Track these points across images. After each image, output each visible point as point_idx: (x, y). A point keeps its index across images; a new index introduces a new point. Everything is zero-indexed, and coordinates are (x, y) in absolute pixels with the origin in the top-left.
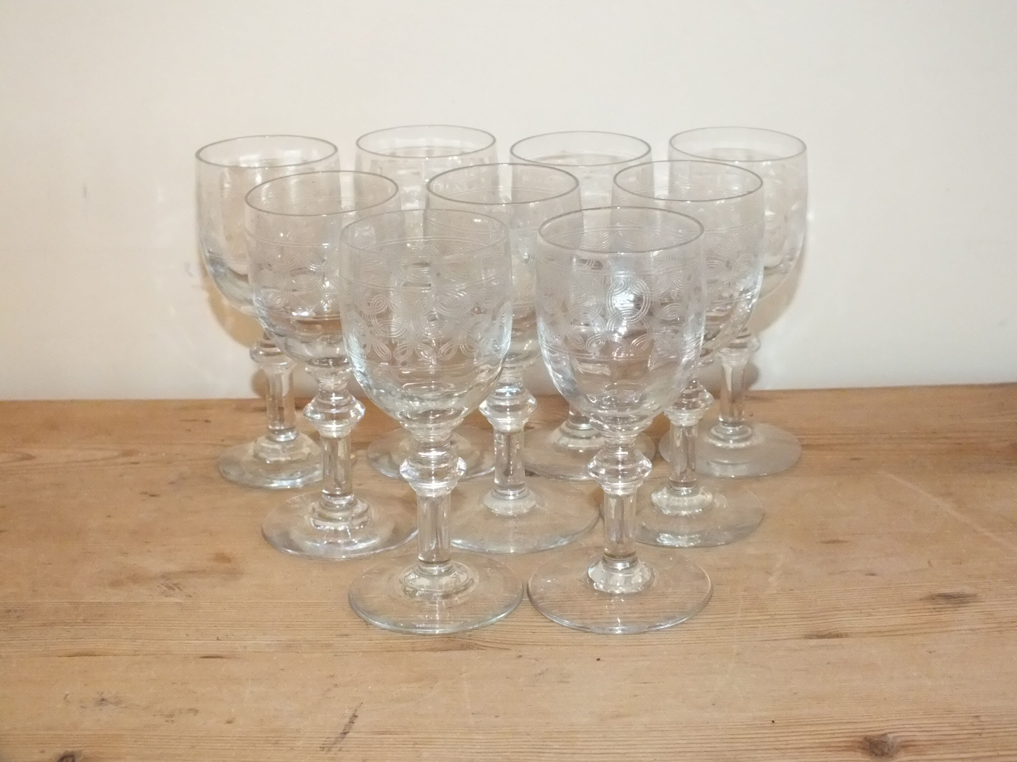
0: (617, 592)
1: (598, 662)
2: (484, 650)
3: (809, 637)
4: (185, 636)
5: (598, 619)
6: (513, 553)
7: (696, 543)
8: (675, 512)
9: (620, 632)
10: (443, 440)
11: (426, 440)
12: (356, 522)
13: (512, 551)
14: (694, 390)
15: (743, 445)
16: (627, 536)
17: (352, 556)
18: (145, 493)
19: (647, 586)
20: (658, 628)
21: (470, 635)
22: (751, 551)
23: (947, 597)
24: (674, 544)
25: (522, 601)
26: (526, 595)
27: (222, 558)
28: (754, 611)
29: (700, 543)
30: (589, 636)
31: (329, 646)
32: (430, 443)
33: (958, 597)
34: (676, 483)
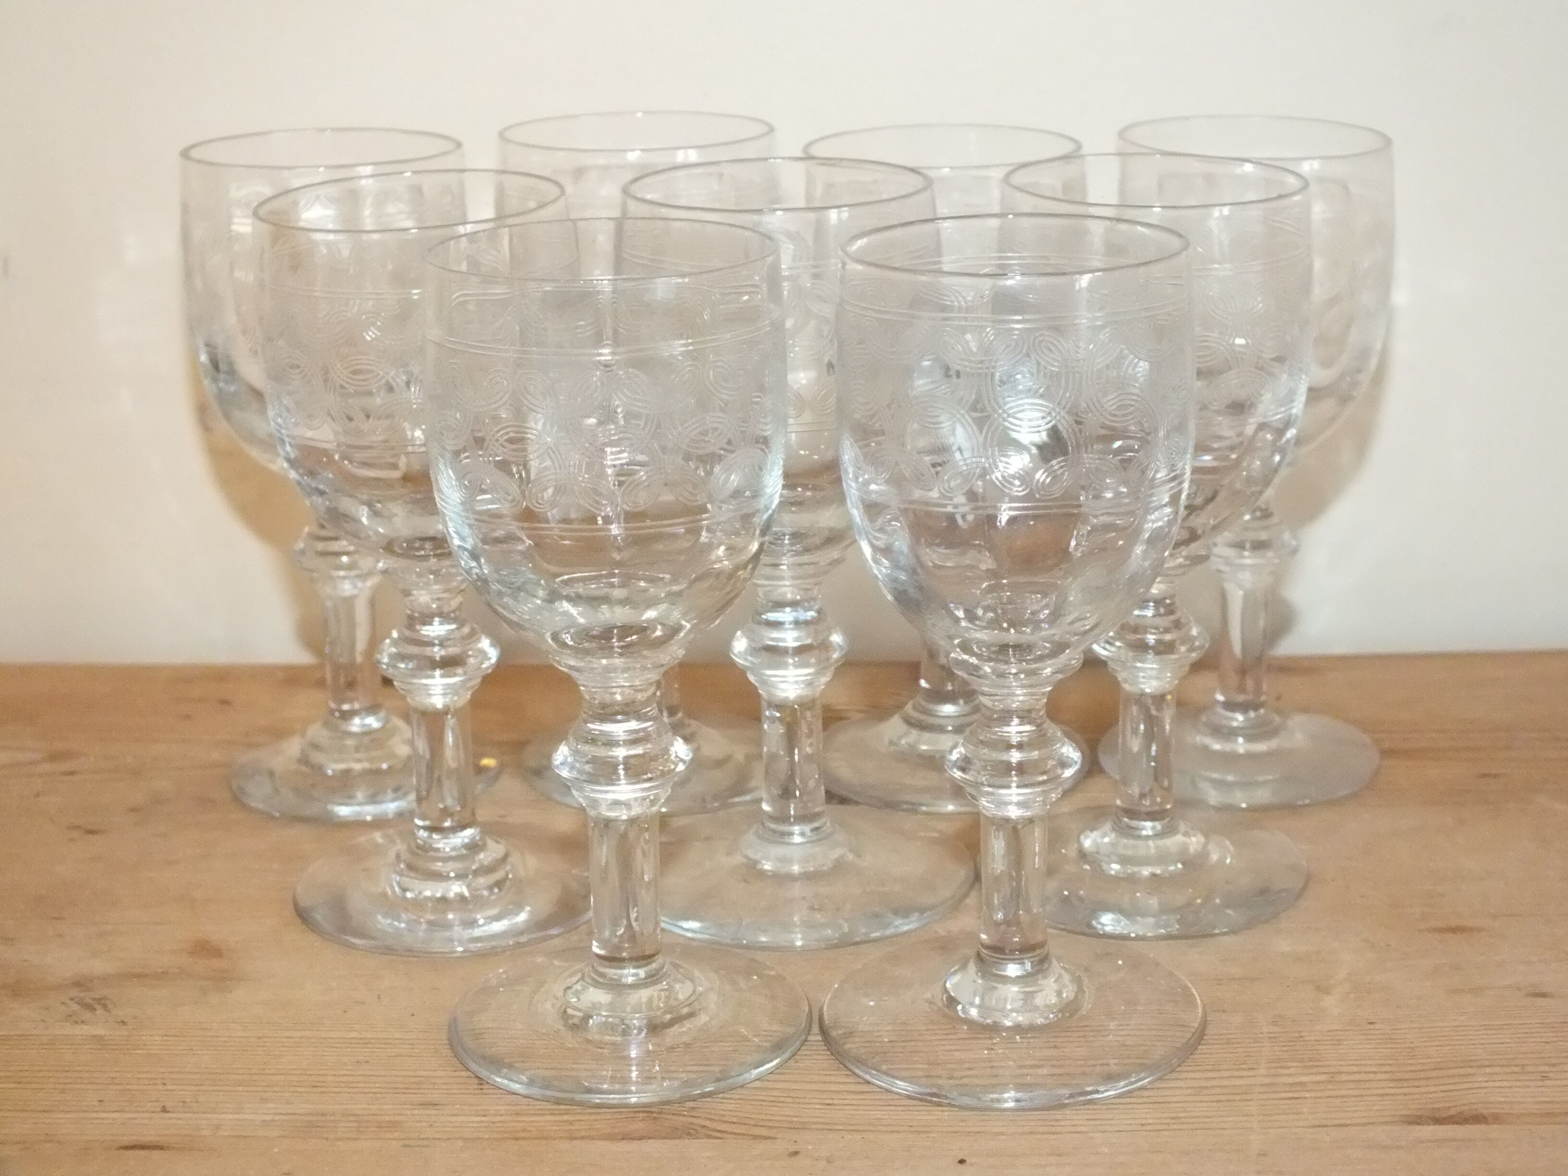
0: (1008, 1023)
1: (960, 1166)
2: (720, 1138)
3: (1416, 1120)
4: (96, 1103)
5: (962, 1078)
6: (802, 947)
7: (1169, 930)
8: (1130, 869)
9: (1011, 1104)
10: (640, 696)
11: (607, 698)
12: (482, 881)
13: (799, 943)
15: (1261, 747)
16: (1028, 910)
17: (472, 946)
18: (77, 827)
19: (1069, 1009)
20: (1089, 1097)
21: (693, 1109)
22: (1283, 945)
24: (1126, 932)
25: (806, 1040)
26: (816, 1029)
27: (205, 949)
28: (1293, 1064)
29: (1177, 930)
30: (945, 1114)
31: (393, 1125)
32: (614, 704)
34: (1133, 813)
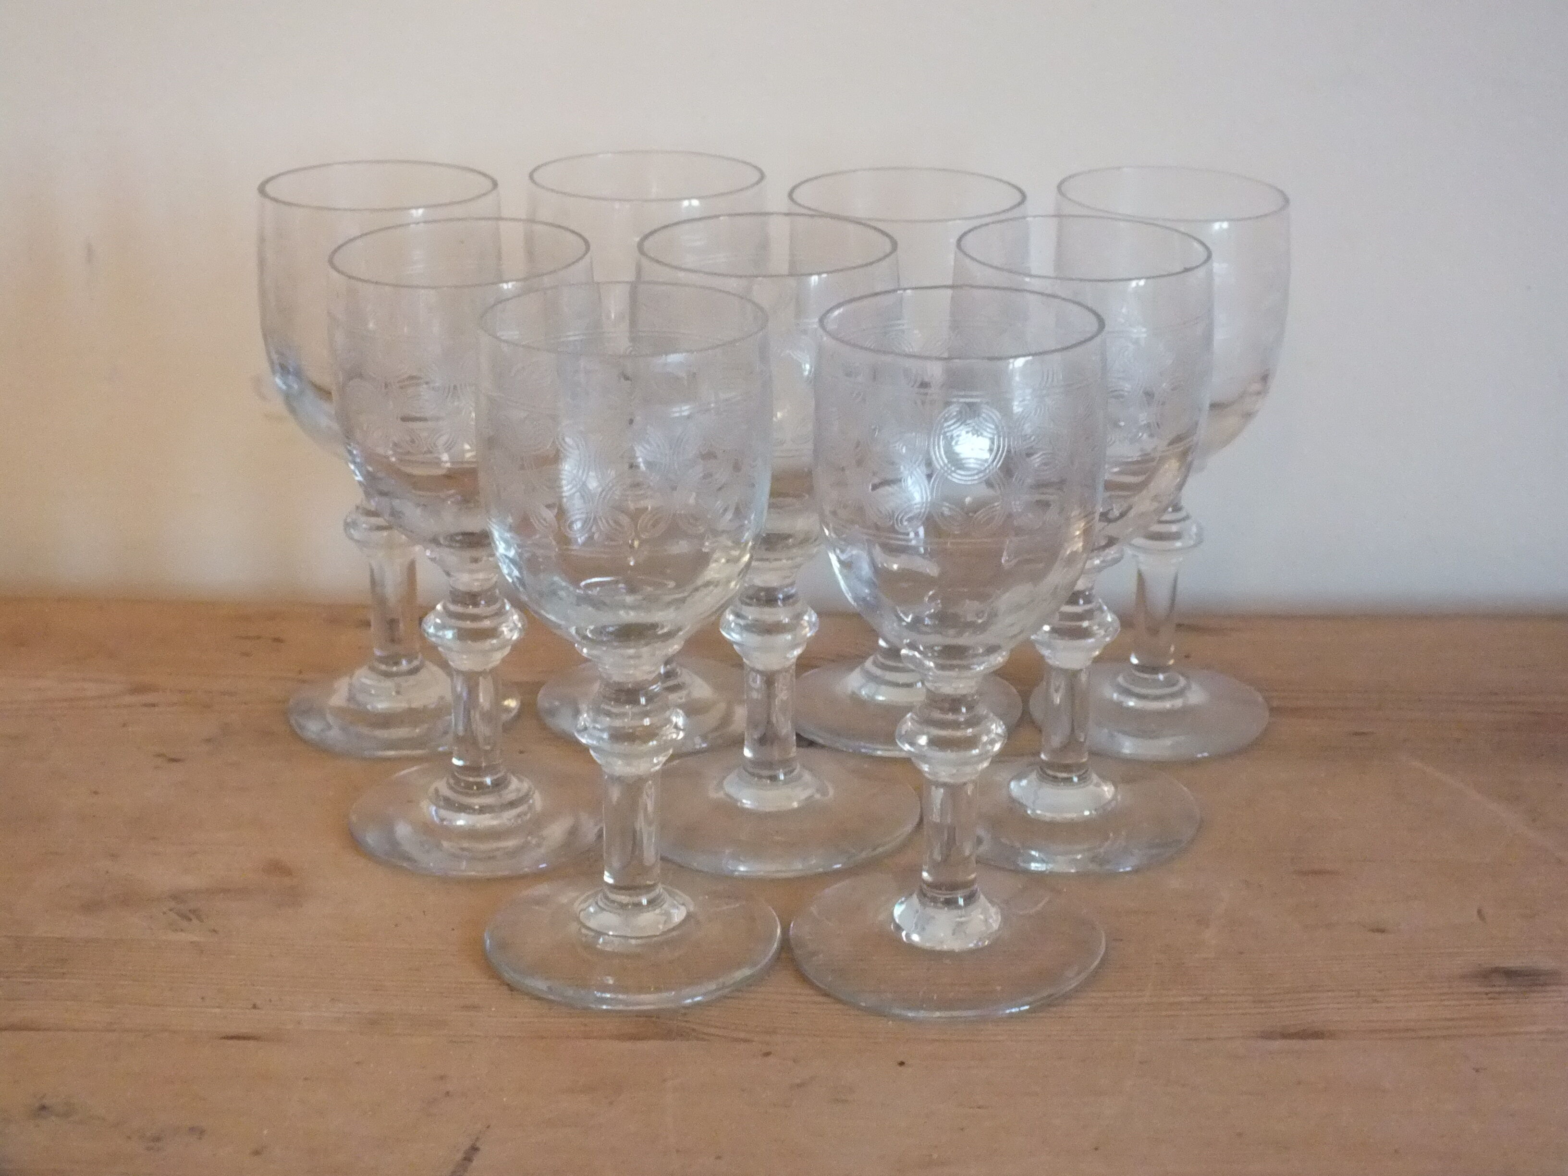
0: (942, 948)
1: (901, 1068)
2: (707, 1040)
3: (1268, 1035)
4: (199, 1000)
14: (1088, 607)
15: (1169, 705)
16: (960, 853)
18: (161, 756)
19: (995, 939)
21: (685, 1015)
22: (1175, 883)
23: (1510, 974)
24: (1049, 870)
27: (277, 868)
28: (1175, 986)
31: (442, 1024)
33: (1530, 975)
34: (1052, 766)
